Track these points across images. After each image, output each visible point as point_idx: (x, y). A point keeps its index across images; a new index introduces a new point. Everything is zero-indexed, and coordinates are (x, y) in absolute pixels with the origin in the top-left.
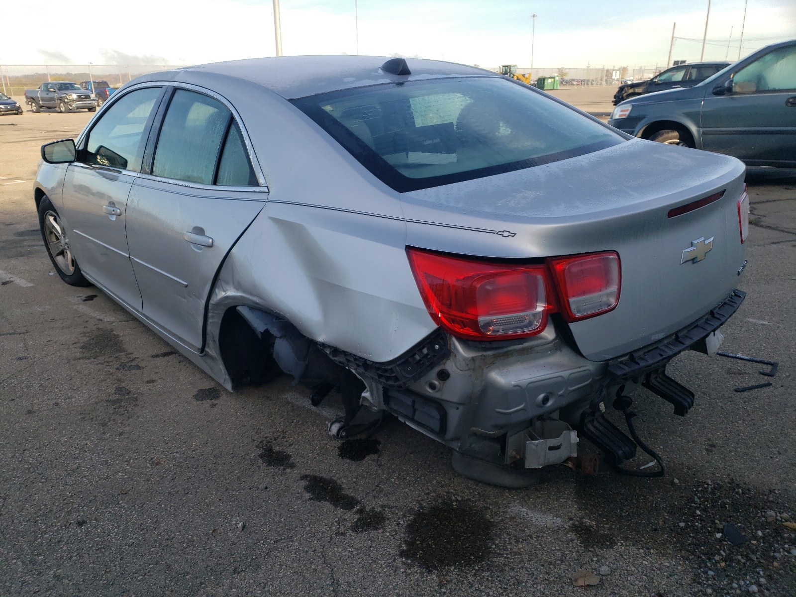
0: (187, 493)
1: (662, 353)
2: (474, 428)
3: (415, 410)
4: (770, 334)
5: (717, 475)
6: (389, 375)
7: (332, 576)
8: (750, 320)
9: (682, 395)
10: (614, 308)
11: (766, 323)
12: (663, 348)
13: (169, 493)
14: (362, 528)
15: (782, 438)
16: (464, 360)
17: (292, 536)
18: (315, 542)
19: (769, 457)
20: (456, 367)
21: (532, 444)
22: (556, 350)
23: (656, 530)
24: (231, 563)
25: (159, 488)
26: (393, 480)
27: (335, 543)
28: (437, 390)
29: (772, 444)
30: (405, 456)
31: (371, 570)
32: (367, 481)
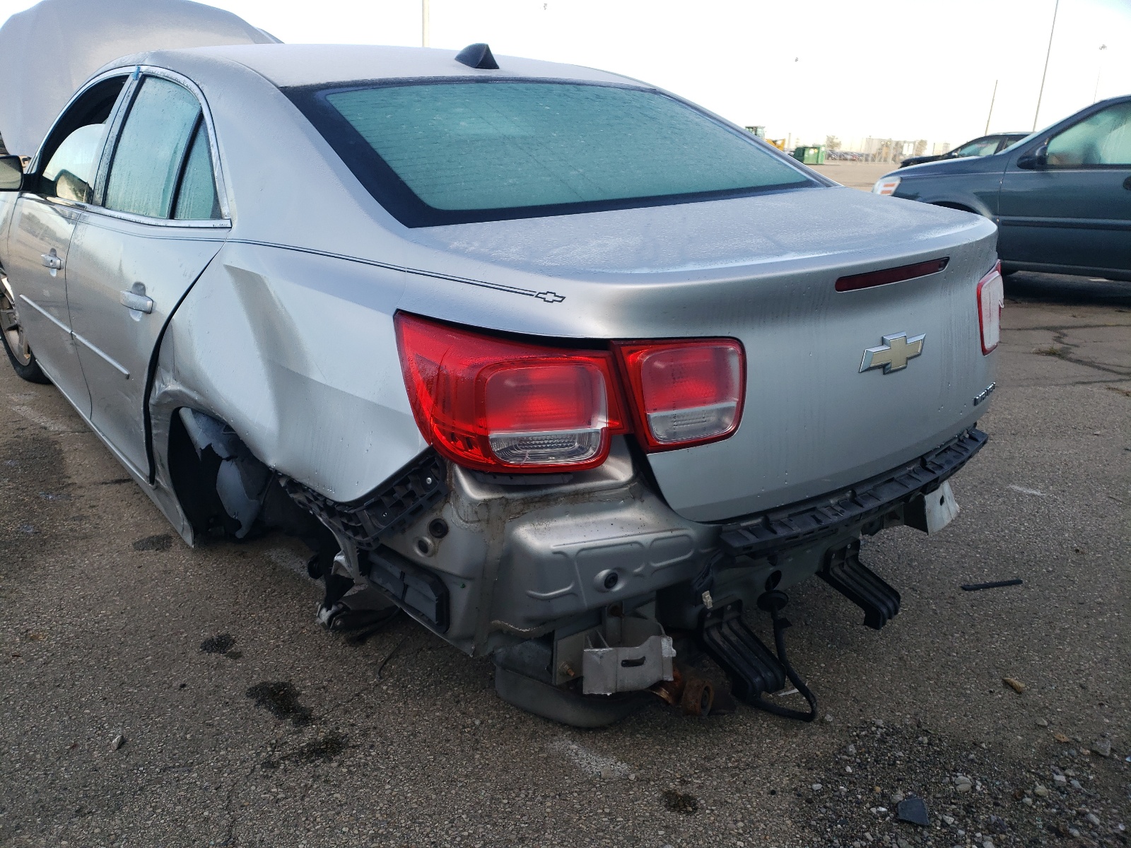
0: (58, 686)
1: (820, 517)
2: (499, 622)
3: (406, 587)
4: (1039, 508)
5: (897, 714)
6: (353, 524)
7: (230, 831)
8: (1016, 488)
9: (880, 595)
10: (730, 435)
11: (1038, 493)
12: (825, 509)
13: (30, 684)
14: (308, 758)
15: (1016, 664)
16: (470, 504)
17: (192, 763)
18: (226, 775)
19: (987, 692)
20: (459, 516)
21: (595, 654)
22: (634, 498)
23: (773, 793)
24: (78, 799)
25: (17, 675)
26: (385, 688)
27: (256, 779)
28: (429, 553)
29: (998, 672)
30: (418, 653)
31: (296, 826)
32: (345, 686)
